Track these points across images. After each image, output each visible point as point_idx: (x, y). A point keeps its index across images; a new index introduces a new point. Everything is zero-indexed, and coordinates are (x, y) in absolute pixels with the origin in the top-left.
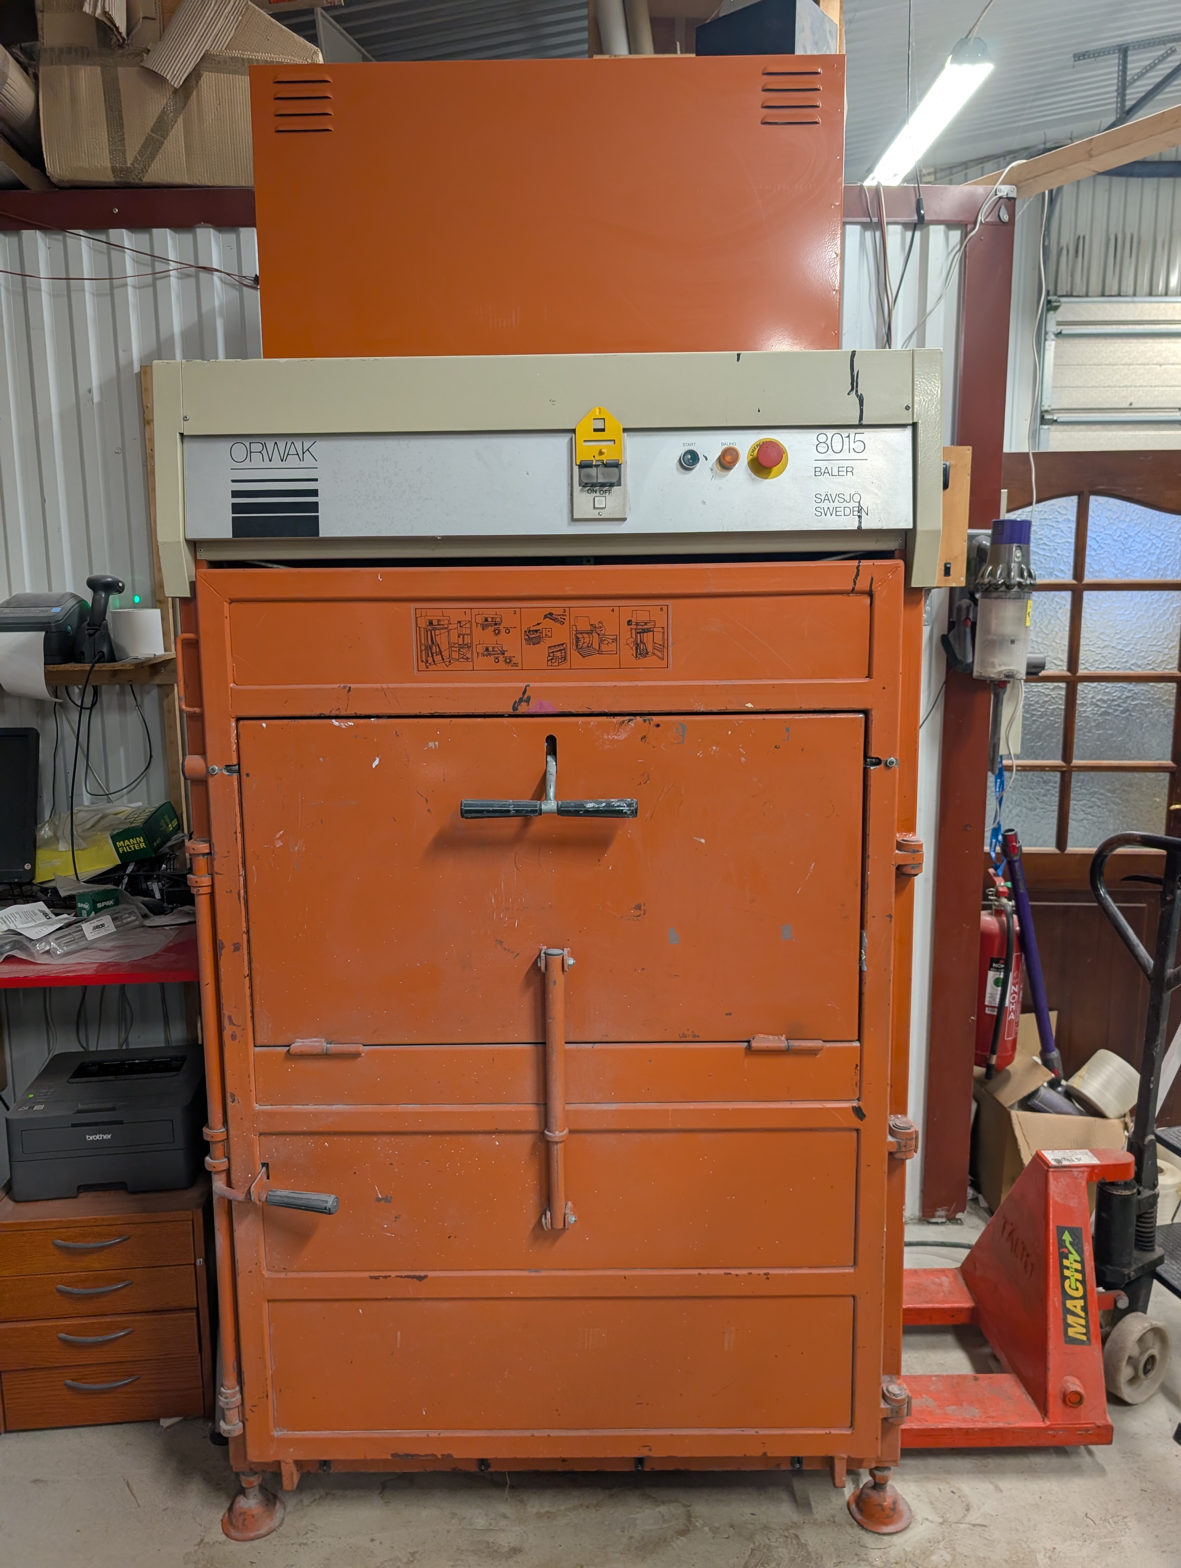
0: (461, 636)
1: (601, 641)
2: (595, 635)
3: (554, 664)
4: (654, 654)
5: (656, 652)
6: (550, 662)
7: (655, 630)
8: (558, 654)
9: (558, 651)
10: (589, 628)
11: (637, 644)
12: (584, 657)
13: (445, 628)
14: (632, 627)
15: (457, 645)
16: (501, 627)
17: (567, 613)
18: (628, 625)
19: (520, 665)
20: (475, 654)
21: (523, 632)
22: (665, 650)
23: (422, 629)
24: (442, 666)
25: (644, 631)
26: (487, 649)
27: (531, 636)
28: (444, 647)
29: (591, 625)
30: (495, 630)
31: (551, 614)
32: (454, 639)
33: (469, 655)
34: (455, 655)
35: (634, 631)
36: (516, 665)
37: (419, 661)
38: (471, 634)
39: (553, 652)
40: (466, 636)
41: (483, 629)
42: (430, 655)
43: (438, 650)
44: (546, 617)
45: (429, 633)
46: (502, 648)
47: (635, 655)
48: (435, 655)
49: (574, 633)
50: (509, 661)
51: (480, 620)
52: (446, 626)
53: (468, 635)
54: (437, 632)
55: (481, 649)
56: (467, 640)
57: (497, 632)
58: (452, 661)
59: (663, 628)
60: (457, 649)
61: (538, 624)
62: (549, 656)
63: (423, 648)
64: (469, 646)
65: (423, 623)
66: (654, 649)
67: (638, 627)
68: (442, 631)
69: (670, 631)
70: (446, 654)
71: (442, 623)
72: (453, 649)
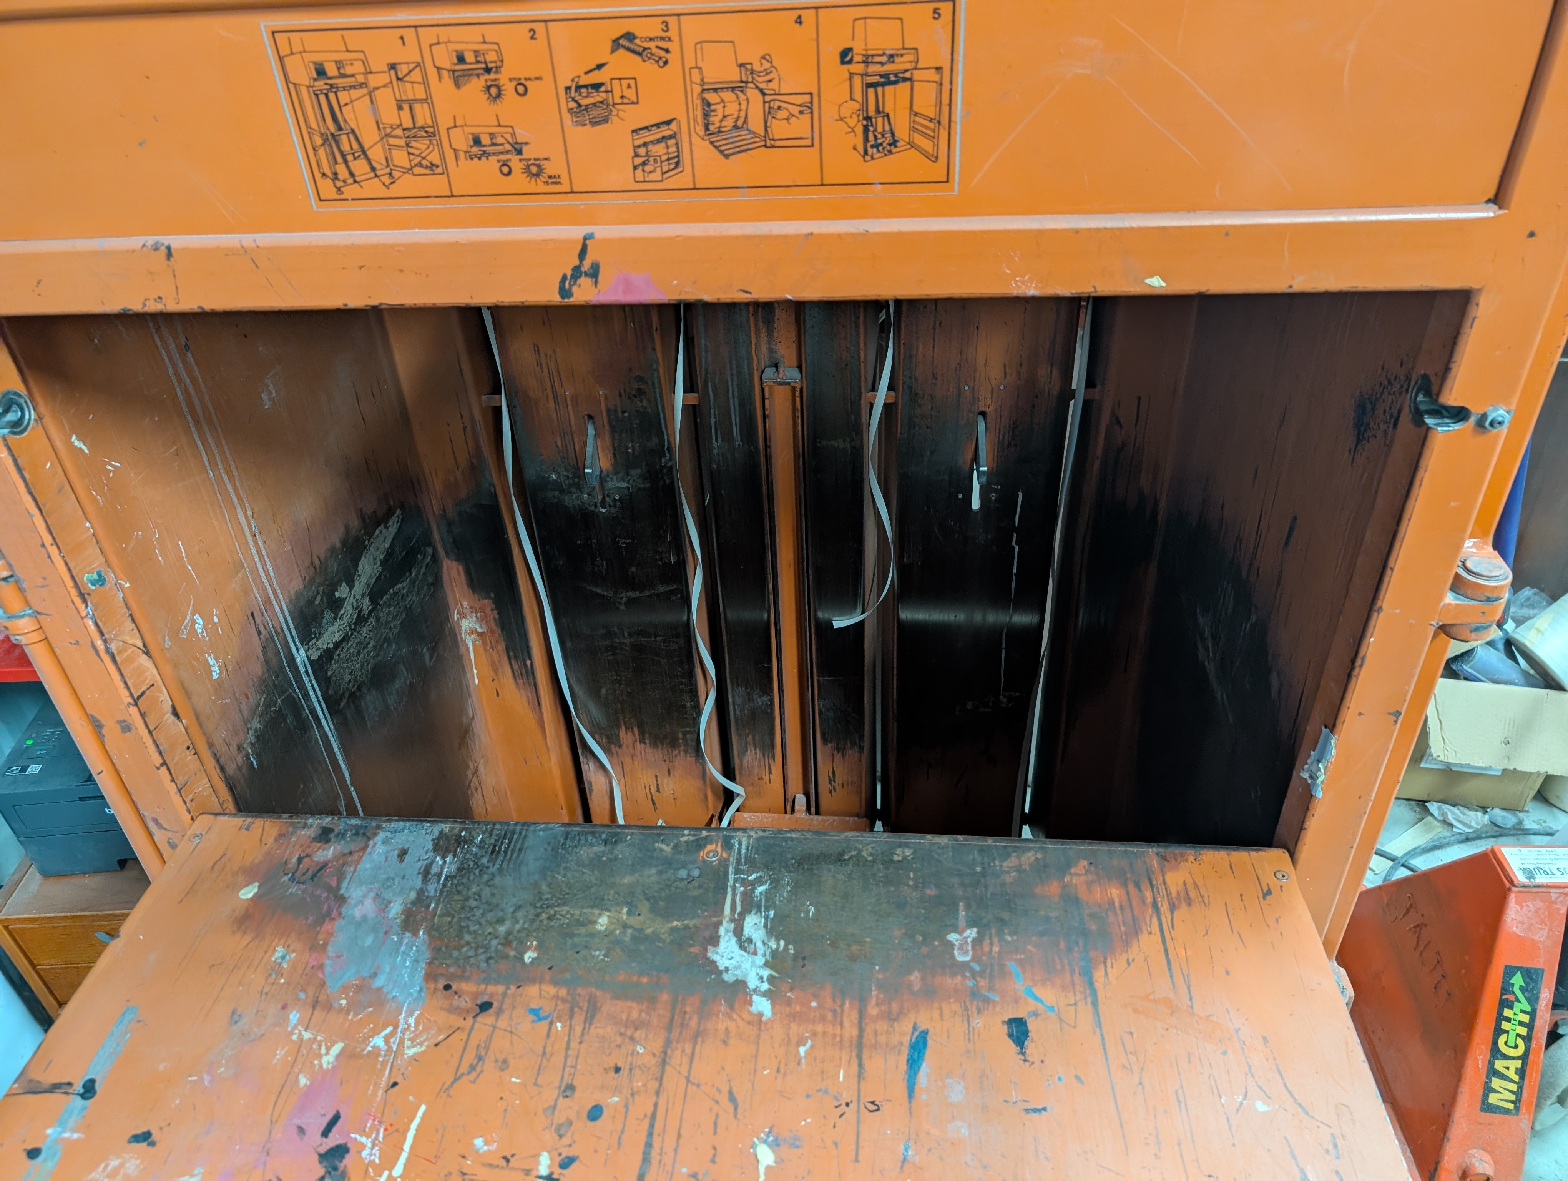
0: (406, 106)
1: (769, 113)
2: (753, 94)
3: (652, 177)
4: (911, 145)
5: (918, 139)
6: (639, 171)
7: (917, 75)
8: (659, 150)
9: (658, 141)
10: (734, 75)
11: (868, 118)
12: (727, 157)
13: (361, 85)
14: (854, 68)
15: (399, 132)
16: (503, 78)
17: (673, 33)
18: (843, 62)
19: (564, 179)
20: (450, 155)
21: (562, 92)
22: (944, 134)
23: (304, 91)
24: (373, 187)
25: (887, 80)
26: (477, 141)
27: (584, 102)
28: (369, 136)
29: (742, 65)
30: (488, 88)
31: (629, 36)
32: (390, 115)
33: (435, 158)
34: (400, 158)
35: (857, 81)
36: (554, 179)
37: (318, 175)
38: (427, 100)
39: (645, 144)
40: (417, 107)
41: (458, 85)
42: (339, 159)
43: (355, 146)
44: (616, 44)
45: (322, 98)
46: (513, 135)
47: (861, 149)
48: (350, 158)
49: (697, 89)
50: (535, 170)
51: (446, 60)
52: (361, 79)
53: (421, 101)
54: (344, 97)
55: (461, 140)
56: (423, 115)
57: (494, 91)
58: (396, 174)
59: (939, 69)
60: (402, 142)
61: (599, 67)
62: (637, 155)
63: (318, 141)
64: (431, 134)
65: (302, 75)
66: (912, 129)
67: (872, 69)
68: (355, 93)
69: (959, 79)
70: (377, 154)
71: (349, 70)
72: (392, 141)
